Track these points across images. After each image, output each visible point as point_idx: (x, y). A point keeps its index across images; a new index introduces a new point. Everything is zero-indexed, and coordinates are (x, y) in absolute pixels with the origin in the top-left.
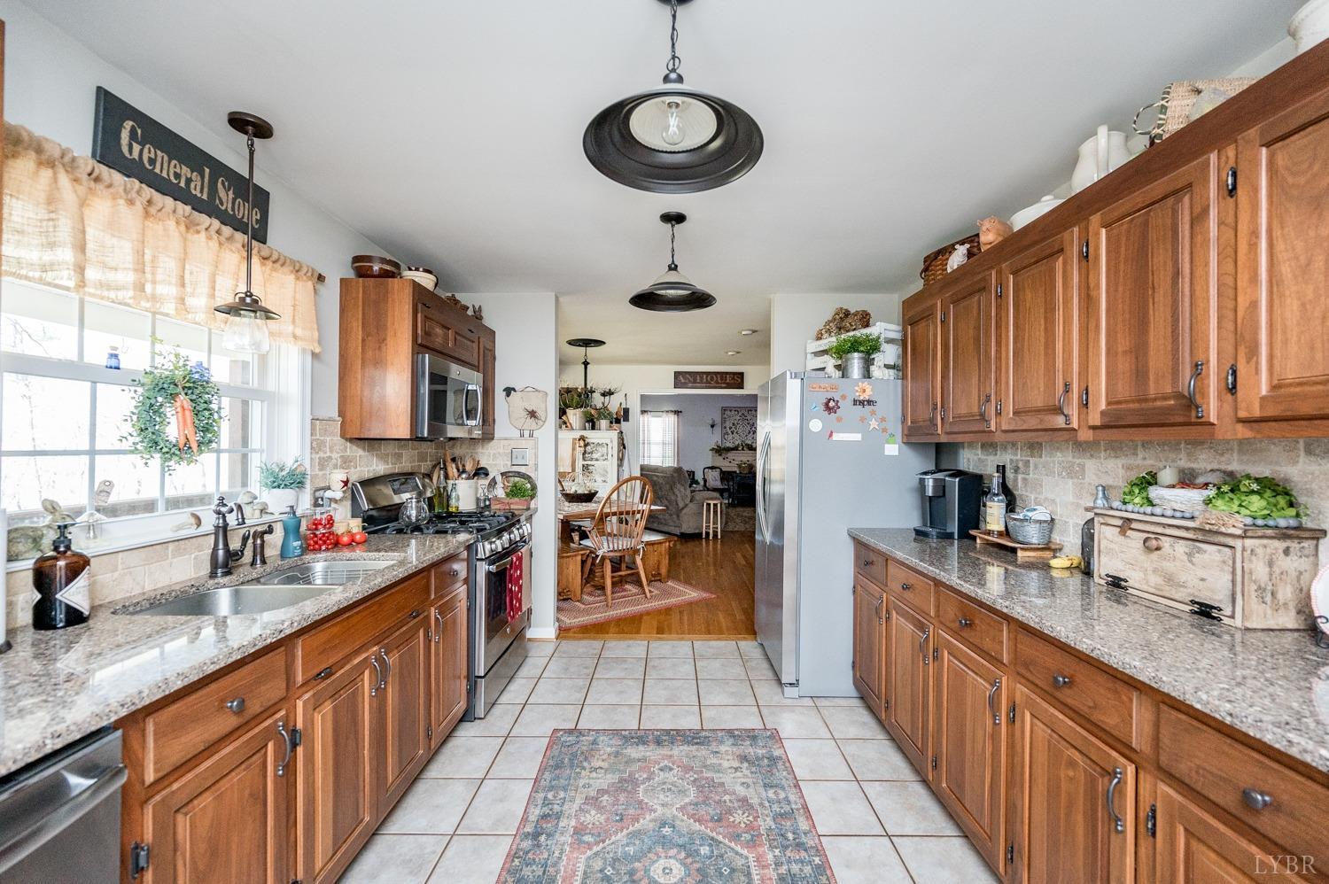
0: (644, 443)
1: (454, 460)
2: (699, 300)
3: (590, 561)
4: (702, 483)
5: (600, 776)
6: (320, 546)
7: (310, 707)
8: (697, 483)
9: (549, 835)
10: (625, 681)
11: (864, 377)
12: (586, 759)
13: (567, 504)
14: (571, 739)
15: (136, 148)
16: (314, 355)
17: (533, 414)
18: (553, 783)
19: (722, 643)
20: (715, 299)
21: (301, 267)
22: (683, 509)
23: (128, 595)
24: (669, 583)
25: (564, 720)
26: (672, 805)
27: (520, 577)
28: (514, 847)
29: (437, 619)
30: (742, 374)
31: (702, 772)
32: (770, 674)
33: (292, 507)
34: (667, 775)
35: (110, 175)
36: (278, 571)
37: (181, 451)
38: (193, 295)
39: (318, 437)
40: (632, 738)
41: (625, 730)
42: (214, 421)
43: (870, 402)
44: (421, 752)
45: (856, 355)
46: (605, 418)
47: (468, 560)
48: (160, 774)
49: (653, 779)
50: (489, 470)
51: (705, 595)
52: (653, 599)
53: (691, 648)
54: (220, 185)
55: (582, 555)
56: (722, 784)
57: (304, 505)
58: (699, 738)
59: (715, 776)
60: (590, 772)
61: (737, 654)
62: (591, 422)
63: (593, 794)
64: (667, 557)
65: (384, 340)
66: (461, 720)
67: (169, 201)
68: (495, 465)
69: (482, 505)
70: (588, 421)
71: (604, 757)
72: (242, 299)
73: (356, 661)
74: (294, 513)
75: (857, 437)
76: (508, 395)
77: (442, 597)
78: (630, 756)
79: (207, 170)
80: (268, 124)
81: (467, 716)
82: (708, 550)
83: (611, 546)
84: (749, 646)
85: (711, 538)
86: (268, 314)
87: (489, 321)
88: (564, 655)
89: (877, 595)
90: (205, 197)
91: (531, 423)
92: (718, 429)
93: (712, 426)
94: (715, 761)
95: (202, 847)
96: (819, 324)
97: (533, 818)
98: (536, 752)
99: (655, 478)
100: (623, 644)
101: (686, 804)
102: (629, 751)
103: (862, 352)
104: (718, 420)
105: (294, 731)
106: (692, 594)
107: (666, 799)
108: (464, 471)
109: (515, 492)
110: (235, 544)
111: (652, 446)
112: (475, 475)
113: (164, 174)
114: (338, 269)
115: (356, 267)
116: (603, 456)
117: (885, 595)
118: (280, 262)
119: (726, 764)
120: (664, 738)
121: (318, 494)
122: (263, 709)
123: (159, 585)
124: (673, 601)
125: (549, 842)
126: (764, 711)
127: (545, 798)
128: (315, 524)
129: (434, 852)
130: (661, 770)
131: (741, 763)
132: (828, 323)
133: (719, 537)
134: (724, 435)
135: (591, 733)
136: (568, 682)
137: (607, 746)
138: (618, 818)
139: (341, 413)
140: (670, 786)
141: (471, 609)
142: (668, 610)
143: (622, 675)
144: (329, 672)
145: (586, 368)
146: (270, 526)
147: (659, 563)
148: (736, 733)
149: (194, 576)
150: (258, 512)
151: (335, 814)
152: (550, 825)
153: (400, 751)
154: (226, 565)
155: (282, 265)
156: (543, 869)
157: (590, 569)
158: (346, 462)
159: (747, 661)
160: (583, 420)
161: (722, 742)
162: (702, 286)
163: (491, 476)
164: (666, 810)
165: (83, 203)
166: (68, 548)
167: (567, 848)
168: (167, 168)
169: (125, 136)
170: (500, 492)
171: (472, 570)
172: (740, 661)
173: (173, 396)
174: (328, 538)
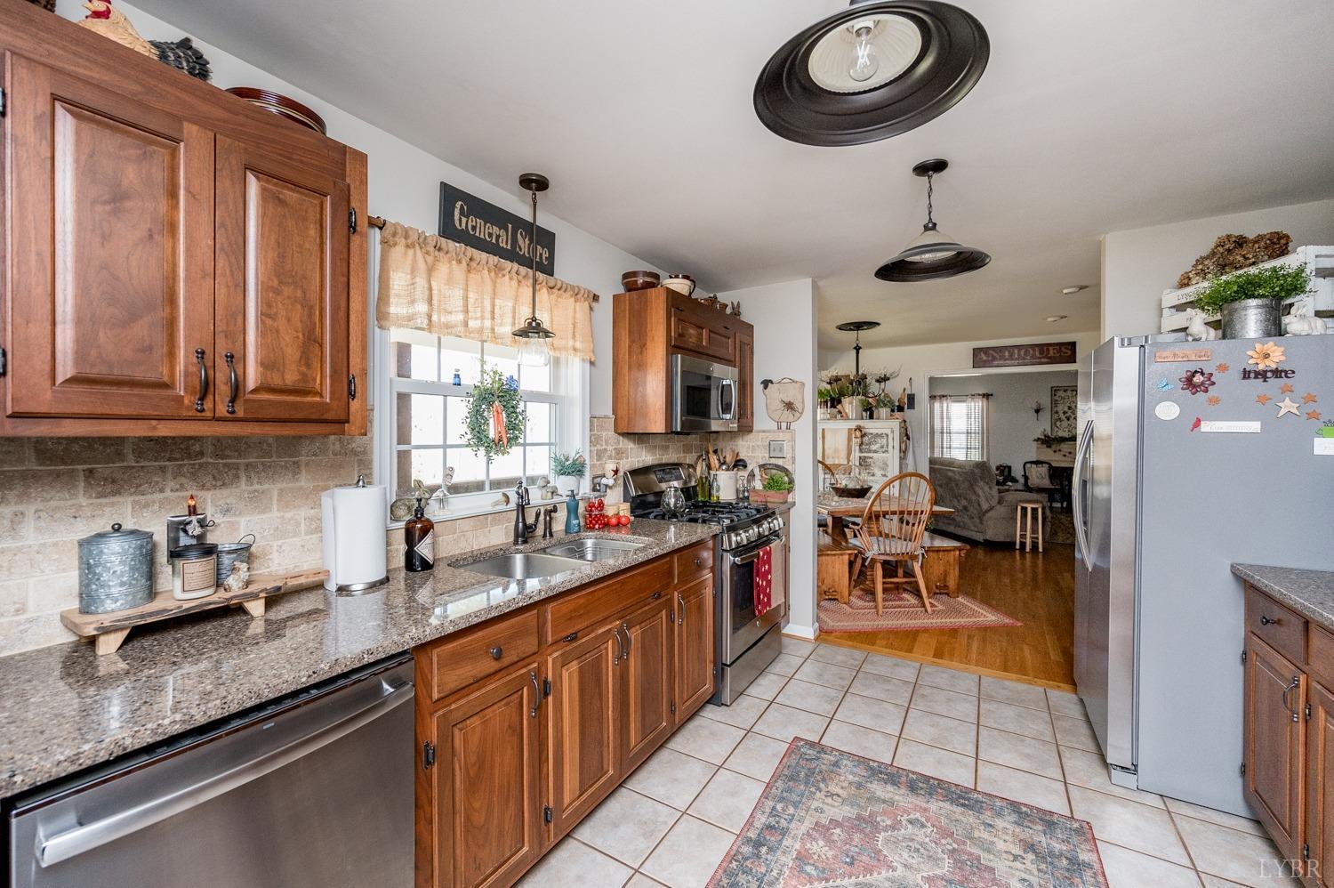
0: (942, 433)
1: (715, 452)
2: (966, 261)
3: (859, 561)
4: (1022, 480)
5: (836, 804)
6: (594, 525)
7: (559, 665)
8: (1014, 480)
9: (771, 850)
10: (885, 705)
11: (1268, 334)
12: (824, 780)
13: (836, 498)
14: (812, 752)
15: (464, 220)
16: (592, 363)
17: (789, 406)
18: (785, 794)
19: (1022, 687)
20: (988, 256)
21: (579, 290)
22: (987, 511)
23: (463, 551)
24: (960, 599)
25: (808, 730)
26: (918, 870)
27: (769, 572)
28: (735, 848)
29: (680, 603)
30: (1073, 345)
31: (964, 843)
32: (1091, 746)
33: (572, 491)
34: (916, 831)
35: (447, 245)
36: (560, 543)
37: (497, 446)
38: (501, 325)
39: (596, 432)
40: (881, 773)
41: (874, 761)
42: (520, 421)
43: (1277, 373)
44: (664, 724)
45: (1253, 302)
46: (885, 405)
47: (714, 550)
48: (442, 695)
49: (899, 830)
50: (748, 462)
51: (1007, 621)
52: (934, 615)
53: (977, 684)
54: (519, 235)
55: (849, 554)
56: (992, 870)
57: (585, 488)
58: (969, 799)
59: (984, 855)
60: (826, 796)
61: (1043, 704)
62: (869, 411)
63: (824, 821)
64: (957, 569)
65: (645, 344)
66: (709, 702)
67: (484, 255)
68: (754, 457)
69: (741, 496)
70: (865, 410)
71: (844, 785)
72: (530, 324)
73: (600, 631)
74: (574, 496)
75: (1254, 426)
76: (766, 387)
77: (686, 582)
78: (874, 793)
79: (510, 226)
80: (546, 179)
81: (715, 699)
82: (1023, 564)
83: (882, 548)
84: (1063, 698)
85: (1028, 550)
86: (547, 334)
87: (746, 317)
88: (820, 660)
89: (1289, 675)
90: (509, 247)
91: (787, 415)
92: (1046, 417)
93: (1037, 411)
94: (985, 835)
95: (473, 759)
96: (1187, 264)
97: (758, 824)
98: (774, 755)
99: (950, 474)
100: (890, 661)
101: (936, 876)
102: (874, 786)
103: (1263, 296)
105: (546, 682)
106: (989, 617)
107: (911, 860)
108: (724, 463)
109: (772, 484)
110: (530, 520)
111: (953, 436)
112: (735, 466)
113: (482, 236)
114: (610, 287)
115: (626, 283)
116: (882, 447)
117: (1302, 678)
118: (563, 289)
119: (1000, 845)
120: (920, 785)
121: (595, 481)
122: (518, 659)
123: (482, 546)
124: (963, 621)
125: (769, 857)
126: (1074, 792)
127: (774, 808)
128: (590, 506)
129: (666, 823)
130: (910, 822)
131: (1025, 851)
132: (1200, 261)
133: (1041, 550)
134: (1053, 424)
135: (834, 753)
136: (819, 689)
137: (849, 774)
138: (848, 860)
139: (615, 412)
140: (918, 846)
141: (718, 597)
142: (954, 632)
143: (883, 696)
144: (573, 638)
145: (858, 353)
146: (555, 506)
147: (946, 574)
148: (1024, 809)
149: (505, 541)
150: (550, 494)
151: (582, 760)
152: (773, 839)
153: (643, 718)
154: (523, 536)
155: (565, 291)
156: (758, 883)
157: (860, 572)
158: (620, 453)
159: (1058, 718)
160: (860, 409)
161: (999, 815)
162: (969, 243)
163: (750, 468)
164: (908, 874)
165: (430, 270)
166: (422, 515)
167: (786, 870)
168: (484, 230)
169: (457, 212)
170: (758, 485)
171: (718, 559)
172: (1045, 715)
173: (490, 404)
174: (599, 519)
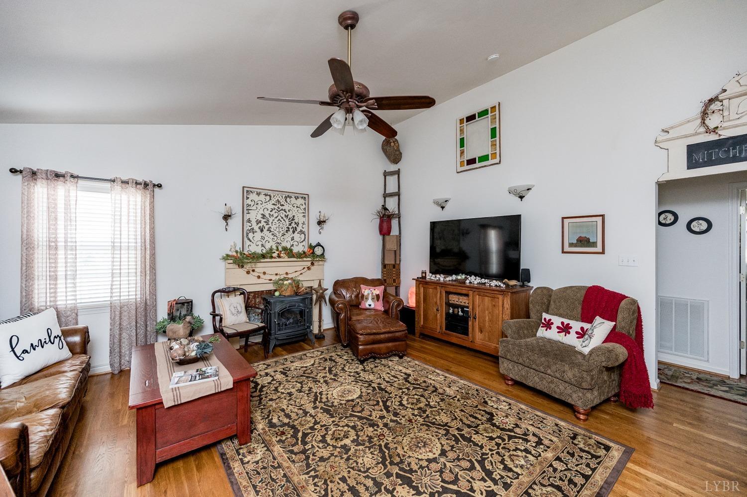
4: (210, 323)
93: (226, 217)
104: (237, 210)
134: (246, 235)
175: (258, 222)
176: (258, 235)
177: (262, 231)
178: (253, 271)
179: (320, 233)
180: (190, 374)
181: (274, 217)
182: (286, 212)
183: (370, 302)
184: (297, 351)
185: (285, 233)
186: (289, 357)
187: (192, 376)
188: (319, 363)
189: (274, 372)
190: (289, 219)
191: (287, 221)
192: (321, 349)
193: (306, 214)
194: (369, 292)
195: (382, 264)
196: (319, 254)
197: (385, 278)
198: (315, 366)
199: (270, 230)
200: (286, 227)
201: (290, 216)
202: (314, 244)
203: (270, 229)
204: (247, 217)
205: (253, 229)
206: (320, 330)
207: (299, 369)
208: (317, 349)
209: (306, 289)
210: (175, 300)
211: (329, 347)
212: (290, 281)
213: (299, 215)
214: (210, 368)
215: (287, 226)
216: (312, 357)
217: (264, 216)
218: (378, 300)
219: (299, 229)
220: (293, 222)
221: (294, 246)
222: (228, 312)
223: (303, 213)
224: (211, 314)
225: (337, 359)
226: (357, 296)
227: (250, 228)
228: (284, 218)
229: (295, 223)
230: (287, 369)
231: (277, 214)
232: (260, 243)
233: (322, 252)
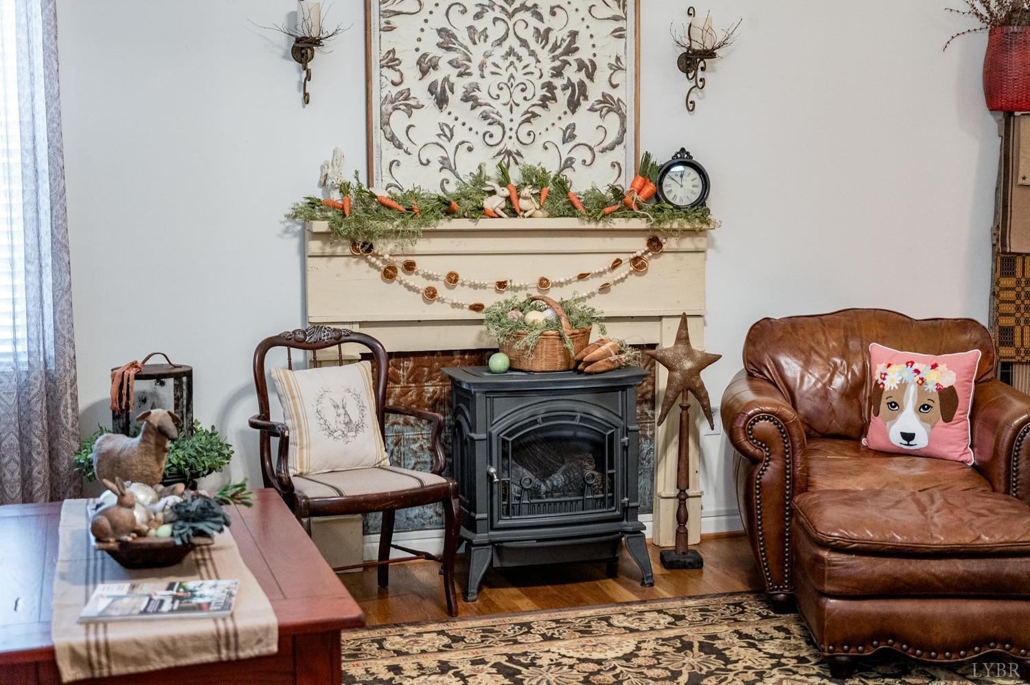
104: (344, 15)
134: (379, 119)
175: (426, 66)
176: (428, 119)
177: (442, 101)
178: (409, 267)
179: (691, 106)
180: (146, 593)
181: (491, 40)
182: (541, 18)
183: (908, 420)
184: (579, 603)
185: (537, 110)
186: (541, 620)
187: (151, 600)
188: (657, 654)
189: (474, 663)
190: (555, 47)
191: (544, 55)
192: (675, 606)
193: (629, 25)
194: (908, 374)
195: (995, 254)
196: (685, 202)
197: (1005, 322)
198: (635, 661)
199: (475, 99)
200: (539, 83)
201: (559, 35)
202: (660, 158)
203: (477, 93)
204: (383, 44)
205: (406, 95)
206: (681, 533)
207: (571, 667)
208: (659, 605)
209: (621, 352)
210: (134, 365)
211: (713, 601)
212: (549, 314)
213: (597, 27)
214: (212, 582)
215: (546, 79)
216: (632, 631)
217: (447, 38)
218: (948, 416)
219: (596, 90)
220: (571, 58)
221: (577, 165)
222: (313, 424)
223: (616, 18)
224: (253, 425)
225: (735, 649)
226: (853, 392)
227: (394, 91)
228: (534, 45)
229: (581, 66)
230: (522, 659)
231: (500, 29)
232: (434, 154)
233: (698, 191)
